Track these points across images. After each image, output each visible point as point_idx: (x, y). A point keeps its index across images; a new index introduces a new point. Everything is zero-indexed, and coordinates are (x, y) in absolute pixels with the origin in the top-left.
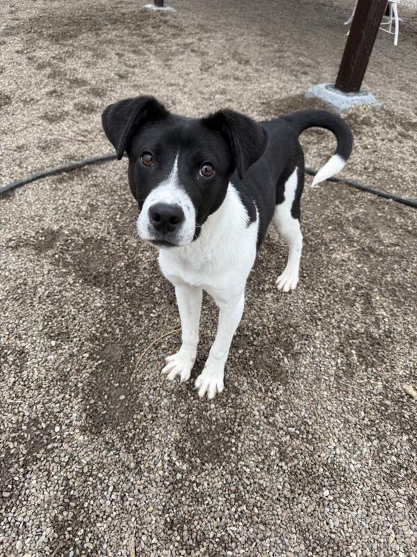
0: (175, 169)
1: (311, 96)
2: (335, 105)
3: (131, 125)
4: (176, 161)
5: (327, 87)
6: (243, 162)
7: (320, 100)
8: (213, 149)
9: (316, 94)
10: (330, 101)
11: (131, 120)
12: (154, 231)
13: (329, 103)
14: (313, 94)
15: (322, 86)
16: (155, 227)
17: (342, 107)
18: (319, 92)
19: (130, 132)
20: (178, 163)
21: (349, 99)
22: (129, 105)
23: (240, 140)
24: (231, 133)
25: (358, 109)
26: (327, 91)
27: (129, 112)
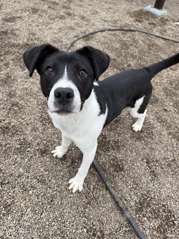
0: (66, 72)
1: (146, 10)
2: (157, 14)
3: (37, 58)
4: (66, 69)
5: (151, 7)
6: (98, 71)
7: (150, 12)
8: (84, 63)
9: (148, 10)
10: (154, 12)
11: (37, 56)
12: (58, 104)
13: (154, 13)
14: (147, 10)
15: (149, 7)
16: (58, 102)
17: (159, 14)
18: (149, 9)
19: (37, 61)
20: (67, 70)
21: (161, 11)
22: (37, 49)
23: (97, 61)
24: (92, 57)
25: (164, 16)
26: (152, 8)
27: (37, 52)
